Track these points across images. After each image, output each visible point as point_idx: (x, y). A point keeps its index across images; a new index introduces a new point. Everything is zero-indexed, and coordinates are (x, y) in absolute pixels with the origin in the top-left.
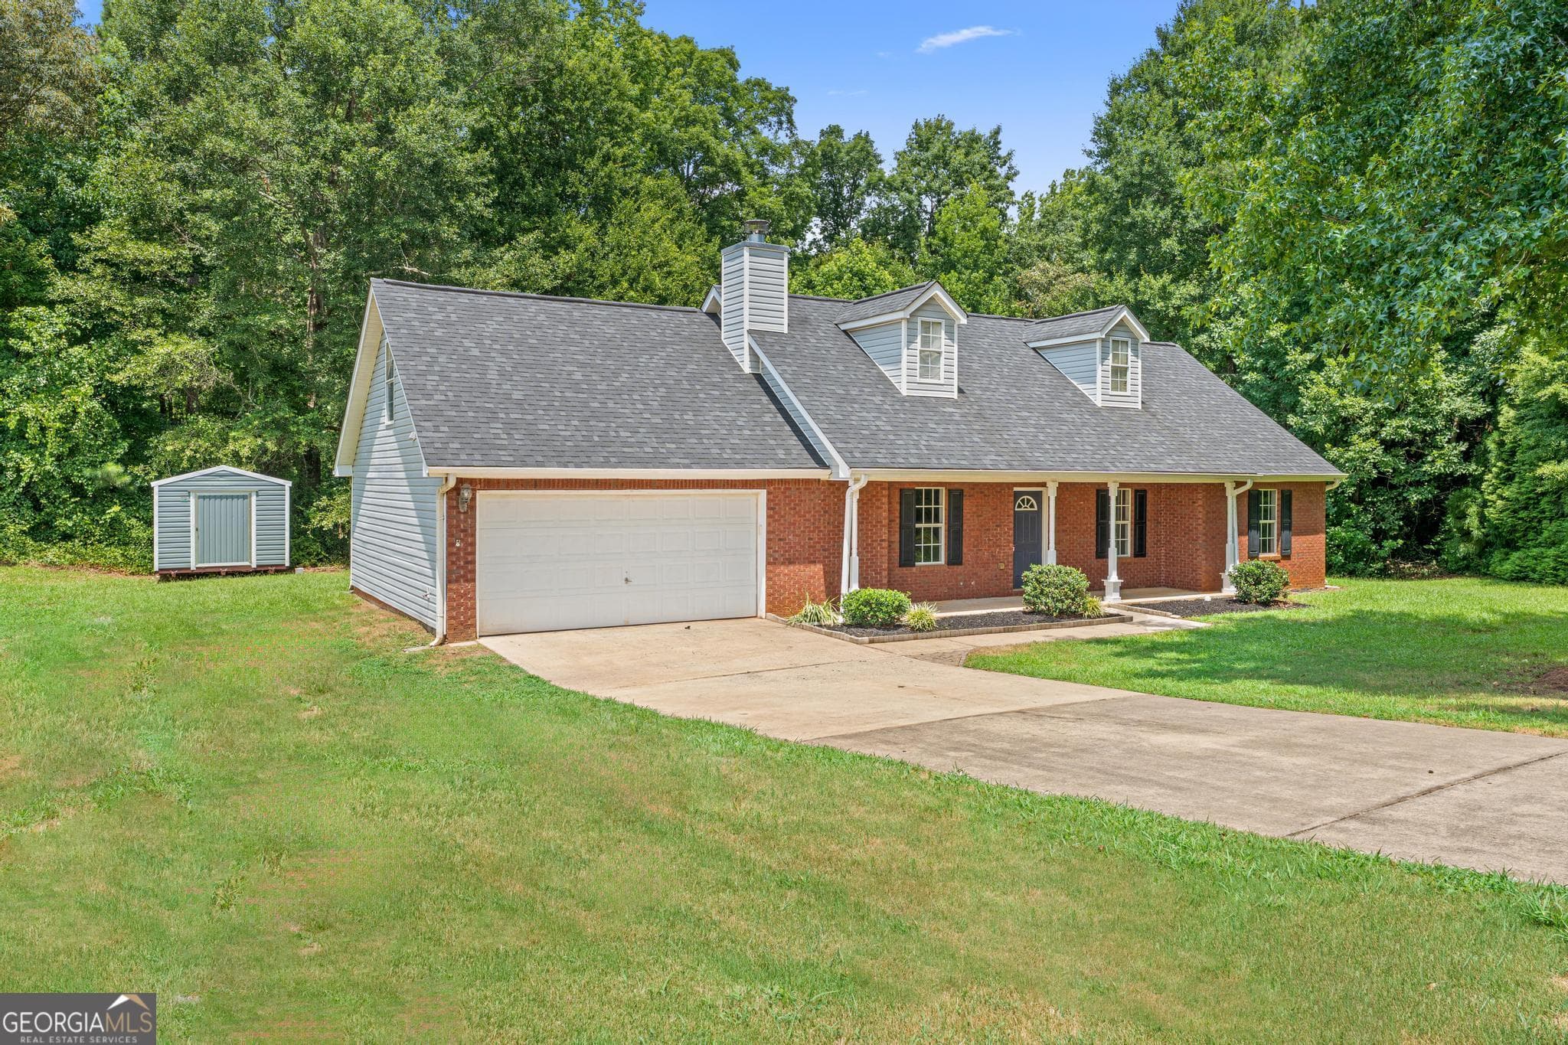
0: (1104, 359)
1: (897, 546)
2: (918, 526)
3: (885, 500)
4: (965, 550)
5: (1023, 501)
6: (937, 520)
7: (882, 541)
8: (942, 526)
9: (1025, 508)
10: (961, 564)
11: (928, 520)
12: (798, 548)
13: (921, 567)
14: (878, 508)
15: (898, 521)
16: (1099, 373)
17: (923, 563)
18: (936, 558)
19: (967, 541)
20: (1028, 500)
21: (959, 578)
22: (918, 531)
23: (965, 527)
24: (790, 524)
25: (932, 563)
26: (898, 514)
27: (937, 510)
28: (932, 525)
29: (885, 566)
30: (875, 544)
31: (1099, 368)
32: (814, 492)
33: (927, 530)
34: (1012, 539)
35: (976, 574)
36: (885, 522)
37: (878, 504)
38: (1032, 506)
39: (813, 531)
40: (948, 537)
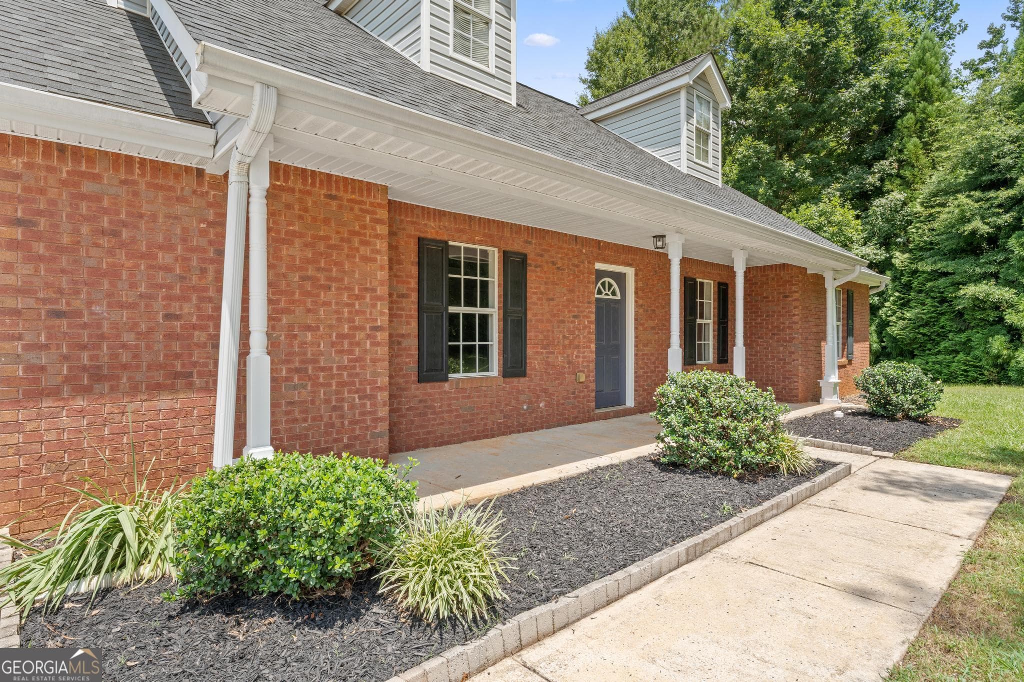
0: (689, 116)
1: (412, 343)
2: (452, 309)
3: (382, 245)
4: (530, 352)
5: (603, 284)
6: (485, 303)
7: (376, 329)
8: (494, 312)
9: (606, 295)
10: (523, 374)
11: (470, 302)
12: (128, 338)
13: (458, 381)
14: (366, 259)
15: (414, 296)
16: (684, 133)
17: (461, 375)
18: (485, 366)
19: (533, 338)
20: (610, 285)
21: (522, 398)
22: (454, 317)
23: (529, 316)
24: (96, 273)
25: (477, 374)
26: (414, 284)
27: (485, 285)
28: (477, 310)
29: (384, 381)
30: (359, 336)
31: (684, 127)
32: (181, 200)
33: (469, 318)
34: (593, 337)
35: (545, 390)
36: (383, 291)
37: (365, 251)
38: (614, 293)
39: (185, 299)
40: (504, 331)
